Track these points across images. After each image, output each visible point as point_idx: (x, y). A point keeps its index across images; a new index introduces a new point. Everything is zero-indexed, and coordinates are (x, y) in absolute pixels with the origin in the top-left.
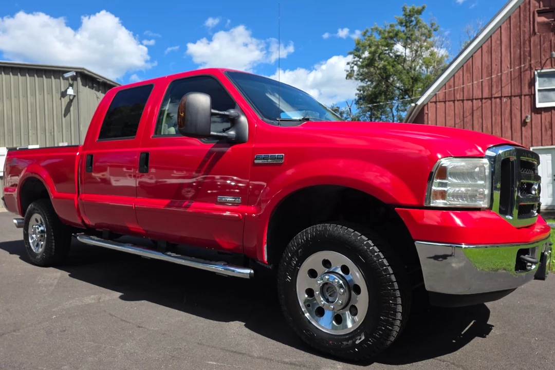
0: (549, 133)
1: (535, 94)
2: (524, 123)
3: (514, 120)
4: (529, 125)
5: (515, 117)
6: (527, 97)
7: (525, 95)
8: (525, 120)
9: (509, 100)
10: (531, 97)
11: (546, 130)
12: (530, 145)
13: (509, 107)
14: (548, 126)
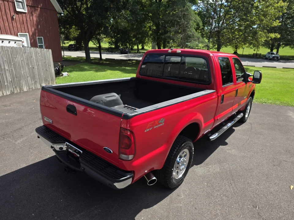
0: (23, 26)
1: (14, 3)
2: (12, 19)
3: (8, 16)
4: (15, 20)
5: (8, 14)
6: (11, 3)
7: (10, 2)
8: (13, 17)
9: (3, 3)
10: (12, 3)
11: (22, 25)
12: (17, 32)
13: (3, 7)
14: (22, 22)
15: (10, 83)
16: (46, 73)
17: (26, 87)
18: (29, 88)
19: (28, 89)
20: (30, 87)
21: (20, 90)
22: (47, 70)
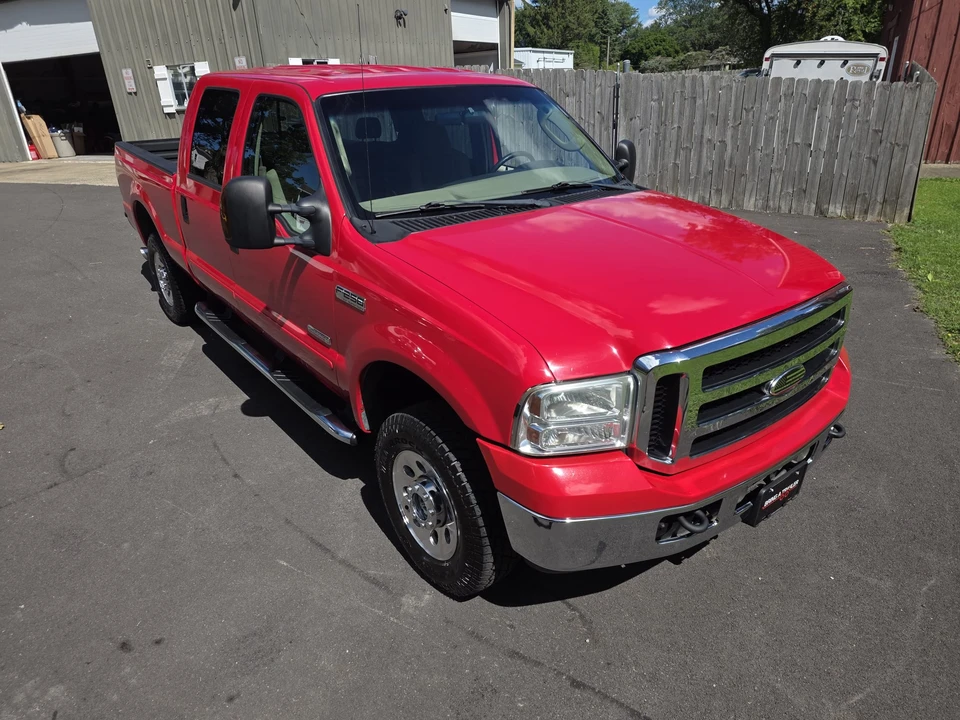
15: (705, 177)
16: (868, 172)
17: (753, 199)
18: (767, 207)
19: (760, 206)
20: (771, 203)
21: (730, 203)
22: (875, 162)
